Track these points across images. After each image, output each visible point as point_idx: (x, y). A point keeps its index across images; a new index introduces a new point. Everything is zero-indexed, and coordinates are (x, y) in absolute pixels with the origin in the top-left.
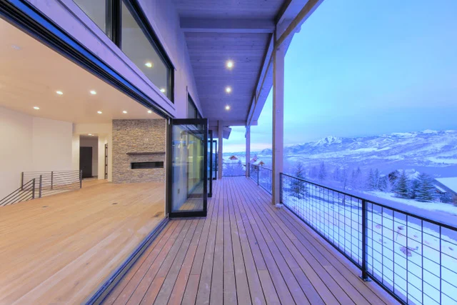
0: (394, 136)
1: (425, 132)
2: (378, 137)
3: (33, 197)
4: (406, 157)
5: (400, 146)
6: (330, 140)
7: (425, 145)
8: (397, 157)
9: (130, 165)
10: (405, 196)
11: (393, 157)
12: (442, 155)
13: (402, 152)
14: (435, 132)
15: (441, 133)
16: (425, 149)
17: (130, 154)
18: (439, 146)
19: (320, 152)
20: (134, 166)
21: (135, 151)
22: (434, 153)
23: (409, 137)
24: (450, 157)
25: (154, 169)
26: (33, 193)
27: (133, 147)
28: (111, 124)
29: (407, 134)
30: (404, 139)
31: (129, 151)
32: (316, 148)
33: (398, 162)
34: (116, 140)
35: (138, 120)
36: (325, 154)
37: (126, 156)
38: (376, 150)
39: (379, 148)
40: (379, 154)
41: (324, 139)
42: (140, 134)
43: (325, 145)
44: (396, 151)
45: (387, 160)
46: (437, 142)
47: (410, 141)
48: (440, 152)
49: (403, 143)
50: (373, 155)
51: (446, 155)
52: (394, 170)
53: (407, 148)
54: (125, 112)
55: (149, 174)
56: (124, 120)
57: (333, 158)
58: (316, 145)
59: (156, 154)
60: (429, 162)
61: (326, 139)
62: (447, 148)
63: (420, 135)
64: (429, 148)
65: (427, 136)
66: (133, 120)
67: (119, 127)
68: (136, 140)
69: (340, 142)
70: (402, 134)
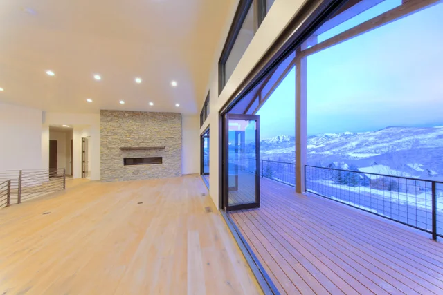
0: (326, 136)
1: (346, 133)
2: (315, 137)
3: (8, 203)
4: (334, 153)
5: (330, 144)
6: (281, 138)
7: (346, 143)
8: (328, 152)
9: (122, 160)
10: (341, 182)
11: (326, 153)
12: (356, 151)
13: (331, 149)
14: (352, 133)
15: (355, 134)
16: (346, 146)
17: (123, 149)
18: (354, 144)
19: (273, 148)
20: (126, 162)
21: (128, 145)
22: (351, 150)
23: (336, 137)
24: (360, 153)
25: (152, 165)
26: (8, 198)
27: (127, 142)
28: (99, 115)
29: (335, 135)
30: (333, 139)
31: (122, 146)
32: (270, 145)
33: (330, 156)
34: (105, 133)
35: (133, 112)
36: (278, 150)
37: (118, 151)
38: (314, 147)
39: (316, 145)
40: (317, 150)
41: (276, 137)
42: (135, 127)
43: (277, 142)
44: (327, 147)
45: (322, 155)
46: (353, 141)
47: (337, 140)
48: (355, 149)
49: (332, 142)
50: (312, 151)
51: (358, 151)
52: (330, 163)
53: (335, 146)
54: (122, 102)
55: (144, 171)
56: (115, 111)
57: (284, 154)
58: (270, 142)
59: (155, 148)
60: (349, 156)
61: (278, 137)
62: (359, 146)
63: (343, 135)
64: (348, 146)
65: (347, 137)
66: (126, 112)
67: (109, 119)
68: (129, 133)
69: (289, 140)
70: (332, 135)
